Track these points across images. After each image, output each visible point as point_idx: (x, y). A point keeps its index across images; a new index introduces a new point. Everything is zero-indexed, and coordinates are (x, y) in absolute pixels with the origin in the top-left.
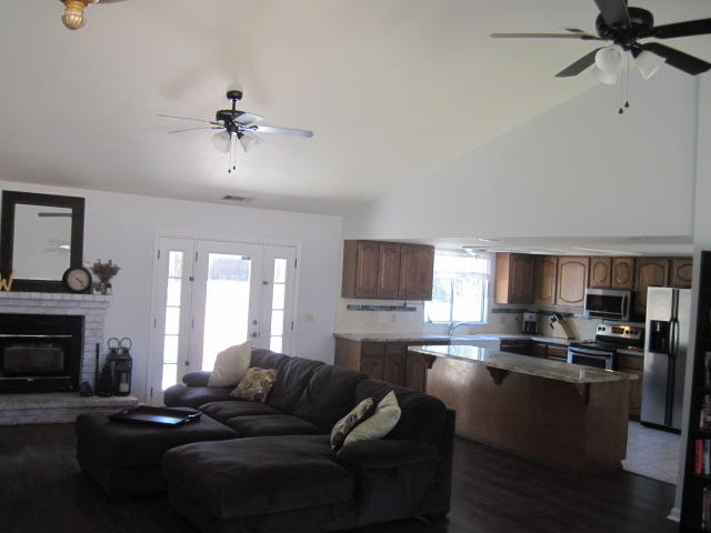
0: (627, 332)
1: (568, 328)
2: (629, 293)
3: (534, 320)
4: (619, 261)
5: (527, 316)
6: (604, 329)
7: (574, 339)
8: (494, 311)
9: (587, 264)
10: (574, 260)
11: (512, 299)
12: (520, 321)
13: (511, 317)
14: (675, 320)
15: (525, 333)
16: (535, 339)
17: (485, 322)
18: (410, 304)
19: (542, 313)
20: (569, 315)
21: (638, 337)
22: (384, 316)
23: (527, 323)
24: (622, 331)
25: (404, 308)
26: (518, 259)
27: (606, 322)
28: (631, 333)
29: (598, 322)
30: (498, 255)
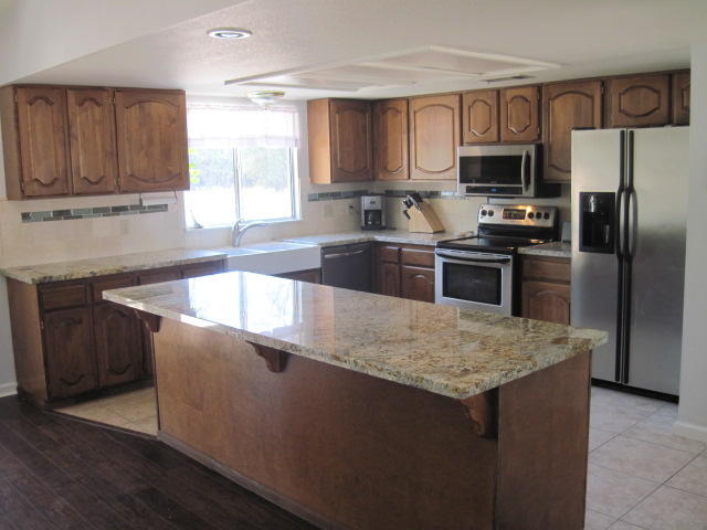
0: (531, 215)
1: (432, 215)
2: (532, 149)
3: (378, 206)
4: (510, 94)
5: (366, 202)
6: (491, 214)
7: (443, 232)
8: (312, 199)
9: (457, 106)
10: (434, 101)
11: (337, 176)
12: (356, 209)
13: (342, 206)
14: (628, 189)
15: (366, 228)
16: (380, 238)
17: (298, 217)
18: (150, 199)
19: (390, 195)
20: (433, 194)
21: (549, 223)
22: (102, 225)
23: (367, 212)
24: (521, 215)
25: (139, 208)
26: (342, 106)
27: (492, 200)
28: (539, 216)
29: (482, 203)
30: (311, 105)
